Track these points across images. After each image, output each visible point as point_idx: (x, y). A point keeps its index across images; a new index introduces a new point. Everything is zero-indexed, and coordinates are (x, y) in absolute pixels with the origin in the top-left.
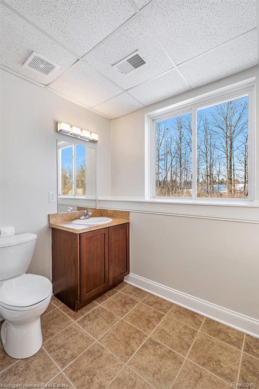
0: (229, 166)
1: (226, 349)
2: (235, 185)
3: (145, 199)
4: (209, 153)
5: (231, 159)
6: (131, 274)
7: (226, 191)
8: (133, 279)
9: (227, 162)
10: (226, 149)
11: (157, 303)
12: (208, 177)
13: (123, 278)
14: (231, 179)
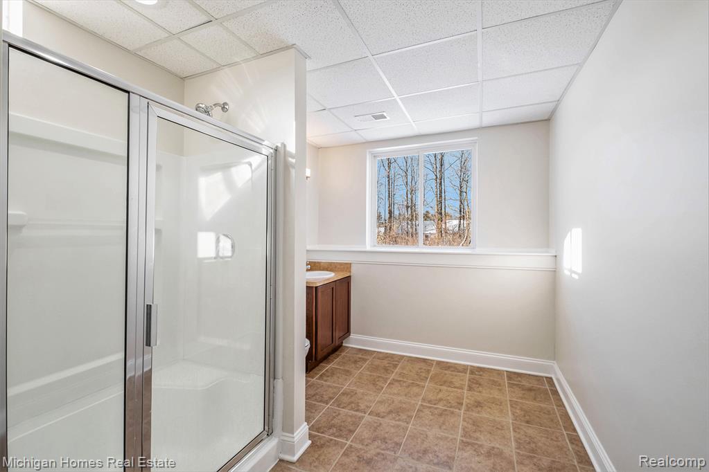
0: (438, 192)
1: (456, 376)
2: (447, 221)
3: (366, 248)
4: (409, 171)
5: (441, 182)
6: (353, 336)
7: (434, 232)
8: (355, 341)
9: (436, 186)
10: (435, 166)
11: (388, 357)
12: (409, 209)
13: (342, 343)
14: (441, 214)
